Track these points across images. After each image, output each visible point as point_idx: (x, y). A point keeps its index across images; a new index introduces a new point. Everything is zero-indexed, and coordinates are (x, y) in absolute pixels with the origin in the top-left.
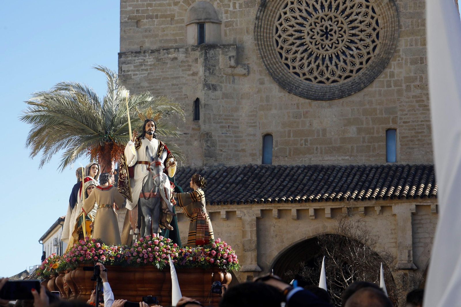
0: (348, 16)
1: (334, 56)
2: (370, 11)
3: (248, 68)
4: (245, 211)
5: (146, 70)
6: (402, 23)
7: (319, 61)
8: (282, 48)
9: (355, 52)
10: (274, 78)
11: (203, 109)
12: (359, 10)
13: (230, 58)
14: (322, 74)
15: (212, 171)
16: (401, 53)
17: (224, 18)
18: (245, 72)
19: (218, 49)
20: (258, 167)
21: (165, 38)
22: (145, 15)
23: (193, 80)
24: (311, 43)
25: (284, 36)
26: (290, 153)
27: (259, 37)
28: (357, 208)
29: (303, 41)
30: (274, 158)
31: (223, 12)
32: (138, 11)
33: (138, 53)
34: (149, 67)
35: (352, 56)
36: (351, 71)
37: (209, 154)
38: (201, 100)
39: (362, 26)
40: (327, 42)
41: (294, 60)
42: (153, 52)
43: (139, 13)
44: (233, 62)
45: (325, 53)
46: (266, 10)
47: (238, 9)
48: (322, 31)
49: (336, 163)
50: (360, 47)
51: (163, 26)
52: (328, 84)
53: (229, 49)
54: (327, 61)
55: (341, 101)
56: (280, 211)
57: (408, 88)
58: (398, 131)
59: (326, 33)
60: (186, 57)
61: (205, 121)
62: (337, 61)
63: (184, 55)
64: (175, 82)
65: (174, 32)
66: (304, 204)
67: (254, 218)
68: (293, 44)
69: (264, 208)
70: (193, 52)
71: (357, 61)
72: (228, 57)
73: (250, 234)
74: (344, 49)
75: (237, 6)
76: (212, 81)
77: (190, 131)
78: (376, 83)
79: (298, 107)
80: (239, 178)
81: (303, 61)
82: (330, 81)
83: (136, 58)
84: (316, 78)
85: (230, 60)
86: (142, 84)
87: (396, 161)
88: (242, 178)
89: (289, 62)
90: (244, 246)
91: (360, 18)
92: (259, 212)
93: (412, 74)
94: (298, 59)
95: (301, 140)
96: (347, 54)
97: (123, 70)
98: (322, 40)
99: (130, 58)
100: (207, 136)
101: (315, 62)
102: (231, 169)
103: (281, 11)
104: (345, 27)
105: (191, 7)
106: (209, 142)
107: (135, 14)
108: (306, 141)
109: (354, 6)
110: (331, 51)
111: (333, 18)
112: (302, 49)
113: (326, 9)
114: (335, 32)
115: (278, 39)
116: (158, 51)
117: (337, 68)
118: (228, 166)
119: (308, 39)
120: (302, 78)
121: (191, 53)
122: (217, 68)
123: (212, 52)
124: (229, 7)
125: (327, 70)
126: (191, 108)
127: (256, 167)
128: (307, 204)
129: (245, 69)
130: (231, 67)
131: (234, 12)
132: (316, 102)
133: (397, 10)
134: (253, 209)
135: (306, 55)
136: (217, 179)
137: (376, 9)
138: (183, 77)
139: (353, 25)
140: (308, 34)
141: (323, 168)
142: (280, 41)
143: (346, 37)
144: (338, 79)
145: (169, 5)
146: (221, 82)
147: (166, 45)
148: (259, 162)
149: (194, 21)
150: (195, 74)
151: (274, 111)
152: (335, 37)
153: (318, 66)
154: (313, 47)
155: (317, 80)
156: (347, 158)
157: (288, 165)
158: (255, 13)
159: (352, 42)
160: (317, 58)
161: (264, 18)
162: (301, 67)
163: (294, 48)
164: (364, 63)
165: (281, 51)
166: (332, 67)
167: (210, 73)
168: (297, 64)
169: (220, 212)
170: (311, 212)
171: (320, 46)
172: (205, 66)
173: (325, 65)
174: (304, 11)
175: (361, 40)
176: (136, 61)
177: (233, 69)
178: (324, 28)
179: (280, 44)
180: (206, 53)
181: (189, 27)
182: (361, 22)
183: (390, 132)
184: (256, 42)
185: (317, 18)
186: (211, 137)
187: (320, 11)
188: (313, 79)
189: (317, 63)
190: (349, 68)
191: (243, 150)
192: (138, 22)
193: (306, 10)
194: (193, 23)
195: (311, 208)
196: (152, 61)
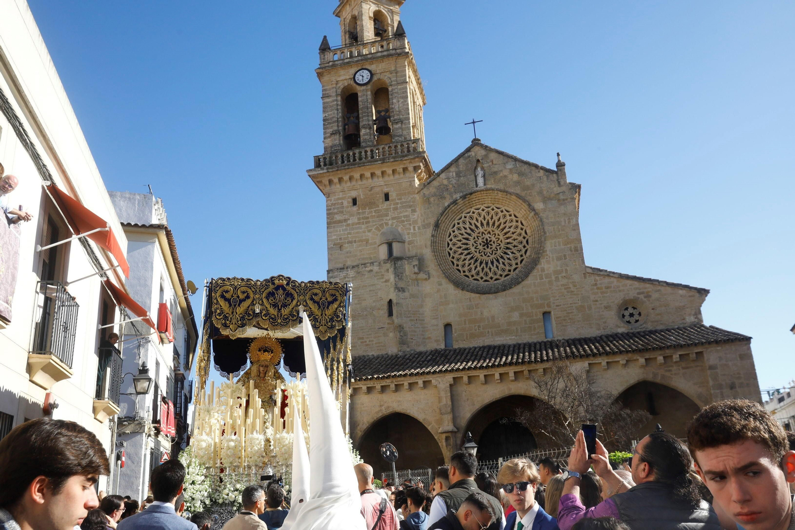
0: (503, 230)
1: (494, 260)
2: (519, 224)
3: (429, 274)
4: (440, 380)
6: (546, 230)
7: (484, 265)
8: (453, 258)
9: (511, 256)
10: (449, 280)
11: (395, 307)
12: (511, 224)
13: (414, 266)
14: (486, 274)
15: (406, 355)
16: (548, 253)
17: (407, 238)
18: (426, 277)
19: (404, 261)
20: (442, 350)
21: (362, 257)
22: (346, 241)
23: (386, 285)
24: (476, 252)
25: (454, 248)
26: (467, 337)
27: (435, 250)
28: (537, 370)
29: (469, 251)
30: (454, 342)
31: (406, 234)
32: (340, 239)
33: (342, 269)
34: (351, 279)
35: (509, 259)
36: (510, 271)
37: (402, 342)
38: (393, 300)
39: (514, 236)
40: (489, 250)
41: (463, 266)
42: (353, 267)
43: (342, 240)
44: (416, 270)
45: (487, 259)
46: (439, 229)
47: (417, 231)
48: (483, 242)
49: (505, 342)
50: (514, 252)
51: (360, 248)
52: (492, 282)
53: (412, 259)
54: (490, 264)
55: (504, 293)
56: (469, 377)
57: (557, 278)
58: (552, 313)
59: (487, 244)
60: (379, 269)
61: (397, 316)
62: (498, 264)
63: (378, 268)
64: (372, 288)
65: (369, 252)
66: (490, 369)
67: (448, 385)
68: (462, 254)
69: (456, 376)
70: (385, 265)
71: (513, 262)
72: (412, 266)
73: (445, 399)
74: (502, 254)
75: (416, 228)
76: (401, 285)
77: (386, 326)
78: (530, 278)
79: (470, 300)
80: (429, 358)
81: (471, 266)
82: (493, 279)
83: (341, 273)
84: (482, 278)
85: (414, 268)
87: (553, 337)
88: (431, 358)
89: (460, 268)
90: (440, 410)
91: (512, 230)
92: (452, 380)
93: (559, 268)
94: (467, 265)
95: (475, 326)
96: (505, 258)
98: (484, 249)
99: (336, 273)
100: (400, 328)
101: (480, 266)
102: (420, 353)
103: (451, 230)
104: (501, 237)
105: (381, 232)
106: (402, 333)
107: (339, 241)
108: (479, 327)
109: (506, 222)
110: (492, 257)
111: (491, 232)
112: (469, 257)
113: (485, 226)
114: (494, 242)
115: (450, 251)
116: (357, 266)
117: (498, 269)
118: (418, 351)
119: (473, 249)
120: (471, 279)
121: (383, 265)
122: (404, 275)
123: (399, 263)
124: (410, 230)
125: (490, 271)
126: (386, 307)
127: (440, 350)
128: (493, 369)
129: (426, 275)
130: (415, 273)
131: (414, 233)
132: (484, 296)
133: (541, 220)
134: (446, 377)
135: (473, 261)
136: (410, 360)
137: (524, 222)
138: (378, 284)
139: (507, 236)
140: (473, 245)
141: (495, 347)
142: (451, 252)
143: (502, 245)
144: (500, 277)
145: (364, 232)
146: (408, 286)
147: (363, 262)
148: (443, 347)
149: (384, 242)
150: (387, 281)
151: (451, 306)
152: (494, 246)
153: (483, 269)
154: (477, 255)
155: (483, 280)
156: (513, 337)
157: (466, 347)
158: (431, 232)
159: (508, 248)
160: (481, 263)
161: (438, 236)
162: (470, 271)
163: (463, 257)
164: (519, 263)
165: (453, 260)
166: (494, 269)
167: (399, 279)
168: (466, 269)
169: (417, 382)
170: (497, 376)
171: (483, 254)
172: (395, 274)
173: (488, 267)
174: (468, 229)
175: (515, 246)
176: (341, 275)
177: (416, 275)
178: (485, 240)
179: (452, 254)
180: (395, 264)
181: (380, 247)
182: (513, 233)
183: (546, 314)
184: (433, 253)
185: (479, 233)
186: (403, 328)
187: (480, 227)
188: (480, 279)
189: (482, 267)
190: (507, 268)
191: (429, 338)
192: (341, 247)
193: (470, 228)
194: (383, 243)
195: (497, 373)
196: (353, 274)
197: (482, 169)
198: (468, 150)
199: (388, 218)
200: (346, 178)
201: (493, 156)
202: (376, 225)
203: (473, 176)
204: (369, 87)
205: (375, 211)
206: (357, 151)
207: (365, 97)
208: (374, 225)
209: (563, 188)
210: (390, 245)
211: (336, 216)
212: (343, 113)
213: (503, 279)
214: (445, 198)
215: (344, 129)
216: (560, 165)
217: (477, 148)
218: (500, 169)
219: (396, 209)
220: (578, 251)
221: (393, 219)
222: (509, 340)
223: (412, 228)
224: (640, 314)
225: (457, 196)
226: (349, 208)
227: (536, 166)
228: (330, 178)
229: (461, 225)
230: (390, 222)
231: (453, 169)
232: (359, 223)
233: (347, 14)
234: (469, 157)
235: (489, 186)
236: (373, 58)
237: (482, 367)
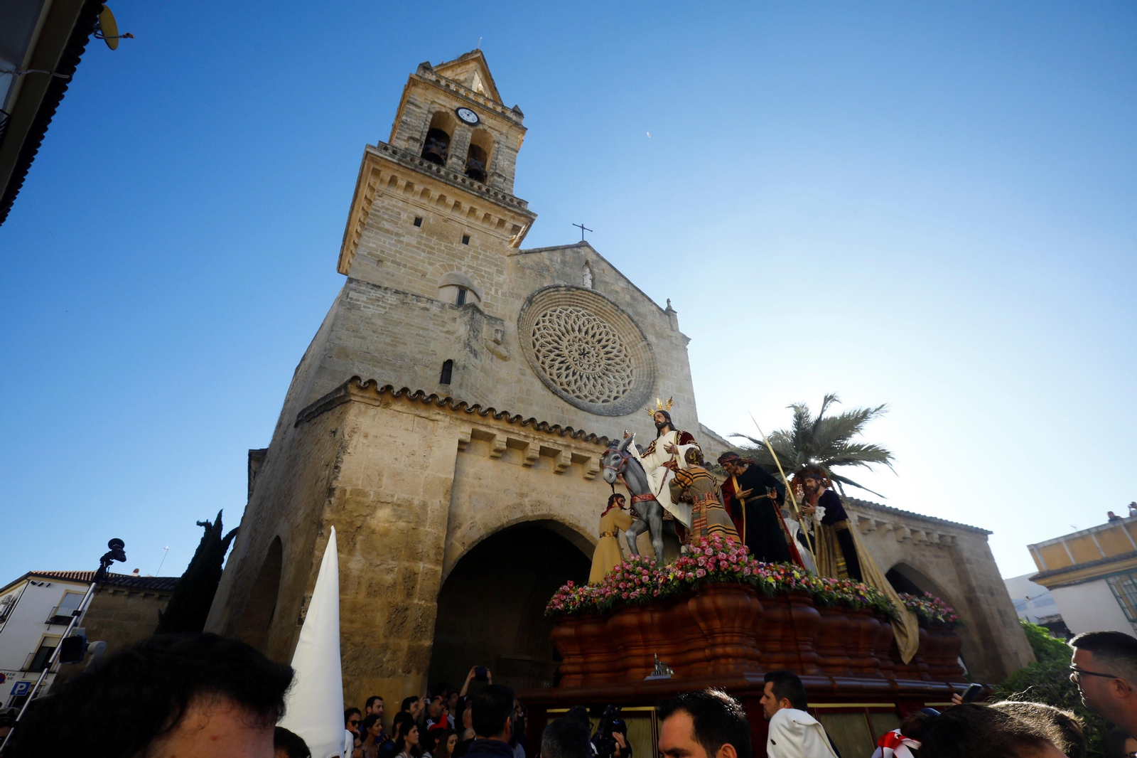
0: (604, 347)
1: (591, 376)
2: (623, 349)
5: (384, 308)
6: (658, 368)
7: (577, 377)
8: (539, 351)
9: (612, 380)
11: (460, 372)
12: (614, 345)
13: (497, 330)
16: (660, 392)
17: (484, 296)
19: (483, 318)
22: (391, 259)
23: (447, 338)
24: (569, 357)
25: (542, 340)
29: (561, 352)
31: (484, 291)
32: (382, 252)
34: (388, 306)
35: (609, 383)
36: (609, 397)
38: (454, 362)
39: (617, 360)
41: (551, 367)
42: (397, 292)
43: (383, 254)
44: (499, 336)
45: (583, 371)
46: (529, 308)
47: (500, 296)
50: (616, 377)
51: (410, 277)
53: (495, 322)
54: (585, 379)
55: (607, 419)
59: (584, 354)
60: (441, 312)
61: (458, 385)
62: (595, 383)
63: (439, 310)
64: (421, 332)
65: (423, 288)
68: (551, 351)
70: (451, 311)
71: (614, 389)
72: (494, 329)
74: (601, 374)
75: (500, 293)
76: (475, 345)
81: (561, 371)
82: (589, 398)
83: (373, 291)
85: (497, 333)
86: (373, 321)
89: (546, 367)
91: (615, 352)
94: (555, 367)
96: (604, 379)
97: (350, 296)
99: (364, 288)
101: (573, 376)
104: (602, 354)
105: (448, 273)
107: (378, 253)
109: (608, 340)
110: (588, 371)
111: (590, 343)
112: (560, 359)
113: (584, 333)
114: (593, 356)
115: (535, 341)
116: (404, 294)
117: (595, 389)
119: (566, 352)
120: (560, 386)
121: (448, 310)
122: (480, 334)
123: (473, 313)
124: (491, 290)
125: (585, 388)
126: (439, 369)
129: (507, 352)
130: (495, 341)
131: (496, 297)
135: (564, 366)
137: (629, 350)
138: (433, 331)
139: (609, 355)
140: (566, 348)
142: (537, 344)
143: (602, 364)
144: (597, 400)
145: (422, 262)
146: (482, 352)
147: (416, 292)
150: (451, 332)
152: (592, 360)
154: (570, 361)
155: (575, 394)
158: (521, 305)
159: (608, 370)
160: (574, 373)
162: (559, 376)
163: (551, 356)
164: (621, 393)
165: (538, 353)
166: (590, 386)
167: (473, 335)
168: (554, 372)
171: (578, 362)
172: (471, 326)
173: (583, 382)
174: (562, 326)
175: (617, 371)
176: (371, 294)
177: (496, 345)
178: (581, 348)
179: (537, 346)
181: (441, 290)
182: (616, 356)
185: (575, 338)
187: (578, 332)
188: (571, 391)
189: (575, 378)
190: (607, 392)
192: (380, 261)
193: (565, 327)
196: (394, 301)
197: (592, 272)
198: (575, 246)
199: (463, 263)
200: (419, 188)
201: (605, 266)
202: (443, 261)
203: (579, 274)
205: (446, 247)
206: (443, 169)
207: (464, 133)
208: (440, 261)
209: (675, 334)
210: (462, 291)
211: (385, 222)
213: (600, 403)
214: (545, 278)
215: (427, 143)
216: (671, 309)
217: (586, 249)
218: (612, 282)
219: (475, 258)
220: (691, 404)
223: (493, 289)
225: (560, 283)
226: (408, 225)
227: (650, 300)
228: (396, 174)
229: (554, 319)
230: (464, 269)
232: (418, 248)
234: (579, 253)
235: (597, 291)
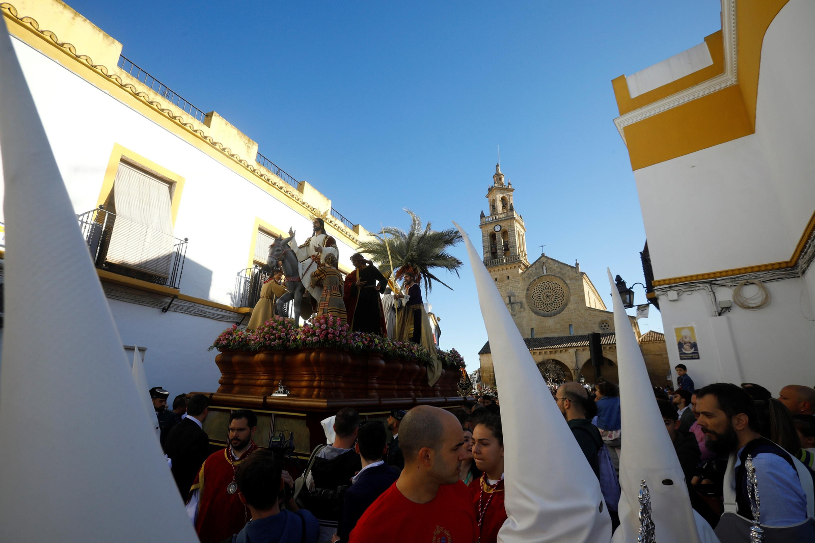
0: (554, 291)
6: (571, 292)
7: (546, 305)
9: (557, 301)
10: (533, 311)
12: (557, 289)
14: (548, 309)
16: (571, 301)
19: (515, 304)
20: (530, 339)
26: (539, 334)
27: (527, 299)
28: (558, 350)
30: (535, 335)
35: (556, 303)
39: (559, 294)
40: (548, 299)
41: (539, 305)
44: (520, 308)
45: (548, 303)
48: (546, 296)
49: (553, 336)
50: (559, 300)
54: (549, 305)
57: (575, 311)
58: (573, 325)
59: (548, 296)
62: (552, 305)
68: (538, 300)
71: (558, 304)
72: (518, 306)
74: (554, 301)
75: (520, 291)
76: (514, 314)
78: (564, 311)
79: (541, 320)
81: (542, 305)
87: (573, 334)
89: (537, 306)
91: (558, 291)
93: (576, 307)
95: (543, 329)
103: (533, 291)
104: (553, 294)
105: (506, 292)
111: (549, 292)
114: (551, 296)
117: (552, 307)
119: (542, 299)
122: (515, 309)
123: (513, 305)
124: (518, 291)
129: (524, 309)
132: (546, 318)
133: (569, 288)
135: (542, 303)
140: (542, 297)
141: (549, 338)
148: (530, 337)
149: (507, 296)
151: (533, 321)
152: (551, 298)
153: (546, 307)
154: (544, 301)
157: (539, 337)
161: (528, 293)
162: (541, 307)
163: (538, 302)
164: (560, 305)
166: (550, 306)
167: (513, 311)
168: (540, 306)
170: (543, 353)
171: (546, 300)
172: (512, 309)
181: (506, 298)
183: (570, 325)
184: (526, 301)
187: (545, 290)
188: (545, 311)
190: (556, 306)
191: (525, 334)
195: (543, 351)
197: (546, 266)
198: (540, 258)
199: (509, 286)
200: (492, 270)
201: (550, 261)
203: (542, 270)
204: (500, 232)
205: (504, 284)
206: (496, 260)
207: (499, 236)
208: (504, 289)
209: (578, 274)
210: (510, 297)
212: (490, 242)
213: (554, 311)
214: (531, 278)
215: (491, 249)
216: (577, 264)
217: (543, 258)
218: (553, 266)
219: (512, 283)
220: (583, 300)
221: (511, 287)
222: (556, 335)
224: (608, 326)
225: (536, 278)
227: (567, 265)
229: (538, 289)
231: (534, 266)
233: (491, 197)
234: (540, 261)
235: (548, 274)
236: (501, 220)
237: (538, 349)
